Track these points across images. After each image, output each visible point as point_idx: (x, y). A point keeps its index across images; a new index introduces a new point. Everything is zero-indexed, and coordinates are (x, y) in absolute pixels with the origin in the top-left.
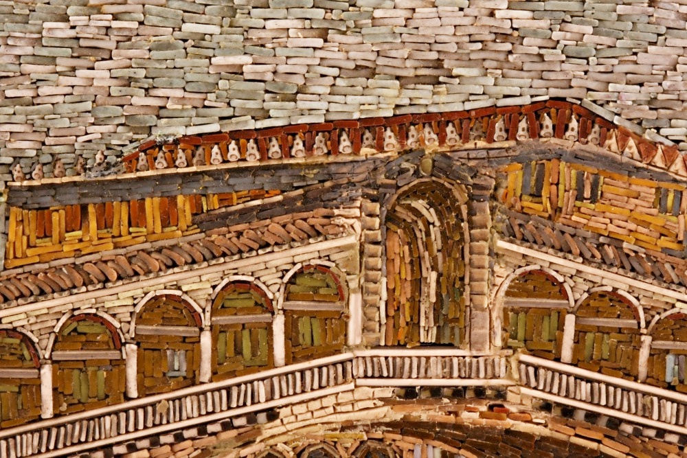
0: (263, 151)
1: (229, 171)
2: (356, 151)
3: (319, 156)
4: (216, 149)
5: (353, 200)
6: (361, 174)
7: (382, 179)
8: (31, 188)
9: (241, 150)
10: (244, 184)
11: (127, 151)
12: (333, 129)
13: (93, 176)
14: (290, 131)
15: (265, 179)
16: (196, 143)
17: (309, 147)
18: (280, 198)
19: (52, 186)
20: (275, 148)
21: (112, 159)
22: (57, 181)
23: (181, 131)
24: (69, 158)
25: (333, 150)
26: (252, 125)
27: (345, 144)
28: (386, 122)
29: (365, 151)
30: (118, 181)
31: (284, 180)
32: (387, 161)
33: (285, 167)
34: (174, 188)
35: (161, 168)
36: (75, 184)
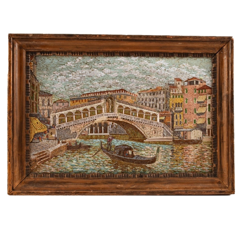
0: (94, 94)
1: (91, 96)
2: (103, 94)
3: (100, 95)
4: (90, 94)
5: (103, 99)
6: (104, 96)
7: (105, 97)
8: (72, 99)
9: (92, 94)
10: (92, 98)
11: (81, 95)
12: (101, 92)
13: (78, 97)
14: (97, 93)
15: (94, 97)
16: (88, 94)
17: (98, 94)
18: (96, 99)
19: (74, 98)
20: (95, 94)
21: (80, 96)
22: (75, 98)
23: (86, 93)
24: (76, 96)
25: (101, 94)
26: (93, 92)
27: (102, 94)
28: (106, 91)
29: (104, 94)
30: (80, 98)
31: (96, 97)
32: (106, 95)
33: (96, 96)
34: (86, 98)
35: (85, 96)
36: (76, 98)
